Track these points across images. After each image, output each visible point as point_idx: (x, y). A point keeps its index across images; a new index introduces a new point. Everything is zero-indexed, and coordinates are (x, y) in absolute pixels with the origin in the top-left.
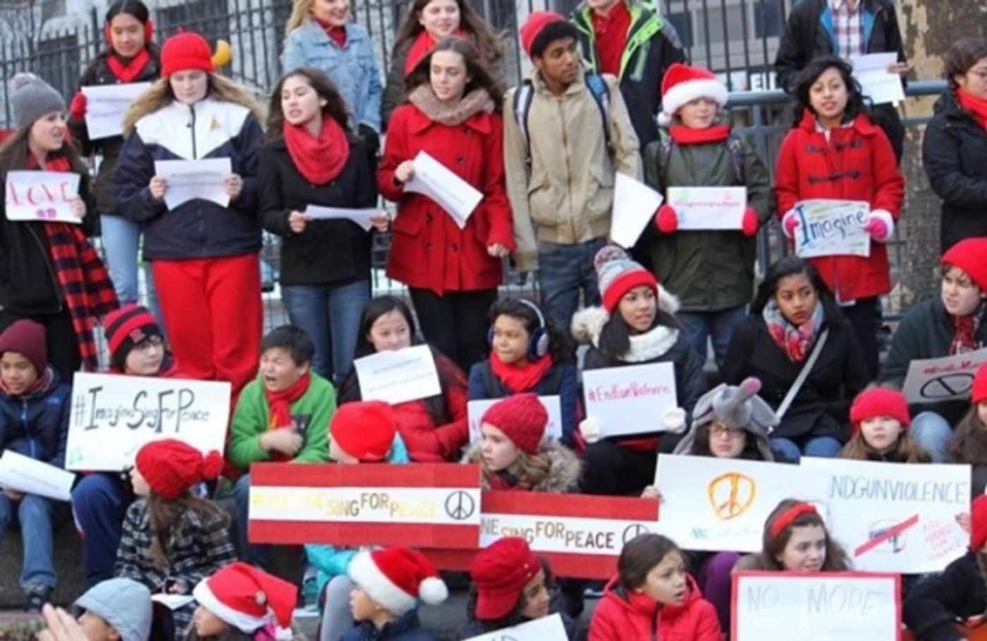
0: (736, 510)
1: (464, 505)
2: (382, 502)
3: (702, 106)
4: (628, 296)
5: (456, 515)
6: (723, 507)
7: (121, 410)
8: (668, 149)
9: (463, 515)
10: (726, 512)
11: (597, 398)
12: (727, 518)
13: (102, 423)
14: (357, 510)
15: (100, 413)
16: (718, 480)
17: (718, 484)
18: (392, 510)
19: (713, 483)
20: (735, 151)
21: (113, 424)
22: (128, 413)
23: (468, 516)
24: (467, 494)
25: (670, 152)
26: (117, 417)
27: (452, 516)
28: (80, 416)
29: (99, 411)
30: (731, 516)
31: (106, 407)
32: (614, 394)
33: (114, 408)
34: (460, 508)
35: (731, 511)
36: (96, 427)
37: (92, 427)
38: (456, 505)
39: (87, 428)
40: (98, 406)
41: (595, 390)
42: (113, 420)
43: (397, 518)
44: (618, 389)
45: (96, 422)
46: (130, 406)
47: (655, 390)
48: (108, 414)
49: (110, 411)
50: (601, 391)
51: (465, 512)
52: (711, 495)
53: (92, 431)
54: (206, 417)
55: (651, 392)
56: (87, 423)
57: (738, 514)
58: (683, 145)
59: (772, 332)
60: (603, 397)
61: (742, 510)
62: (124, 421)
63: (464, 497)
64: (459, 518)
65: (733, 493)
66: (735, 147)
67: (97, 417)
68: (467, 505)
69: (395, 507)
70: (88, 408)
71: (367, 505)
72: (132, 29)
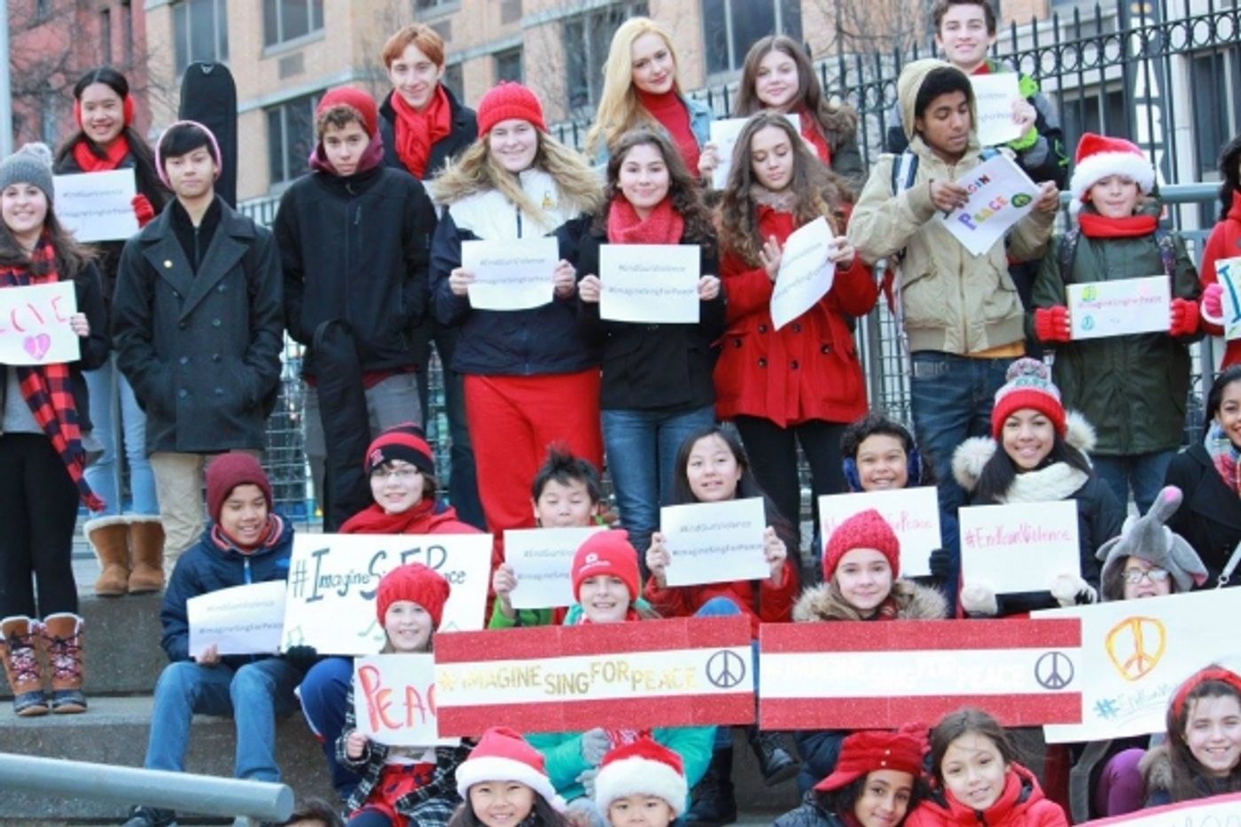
0: (1145, 664)
1: (730, 669)
2: (619, 673)
3: (1115, 187)
4: (1010, 420)
5: (722, 682)
6: (1128, 664)
7: (352, 575)
8: (1074, 243)
9: (731, 682)
10: (1134, 670)
11: (976, 544)
12: (1139, 677)
13: (329, 593)
14: (586, 685)
15: (325, 580)
16: (1114, 631)
17: (1116, 637)
18: (635, 681)
19: (1109, 636)
20: (1166, 249)
21: (342, 594)
22: (361, 579)
23: (737, 682)
24: (732, 653)
25: (1076, 246)
26: (347, 585)
27: (716, 684)
28: (299, 585)
29: (323, 578)
30: (1142, 674)
31: (334, 573)
32: (998, 538)
33: (344, 573)
34: (726, 673)
35: (1140, 666)
36: (321, 598)
37: (316, 598)
38: (721, 669)
39: (309, 600)
40: (324, 572)
41: (974, 532)
42: (342, 588)
43: (641, 692)
44: (1004, 534)
45: (320, 592)
46: (364, 571)
47: (1051, 536)
48: (335, 581)
49: (339, 577)
50: (982, 533)
51: (733, 678)
52: (1110, 652)
53: (317, 603)
54: (461, 579)
55: (1047, 537)
56: (309, 593)
57: (1149, 669)
58: (1095, 240)
59: (1219, 466)
60: (984, 541)
61: (1154, 663)
62: (355, 589)
63: (730, 657)
64: (726, 686)
65: (1138, 644)
66: (1166, 245)
67: (321, 585)
68: (734, 668)
69: (637, 677)
70: (311, 575)
71: (599, 677)
72: (107, 105)
